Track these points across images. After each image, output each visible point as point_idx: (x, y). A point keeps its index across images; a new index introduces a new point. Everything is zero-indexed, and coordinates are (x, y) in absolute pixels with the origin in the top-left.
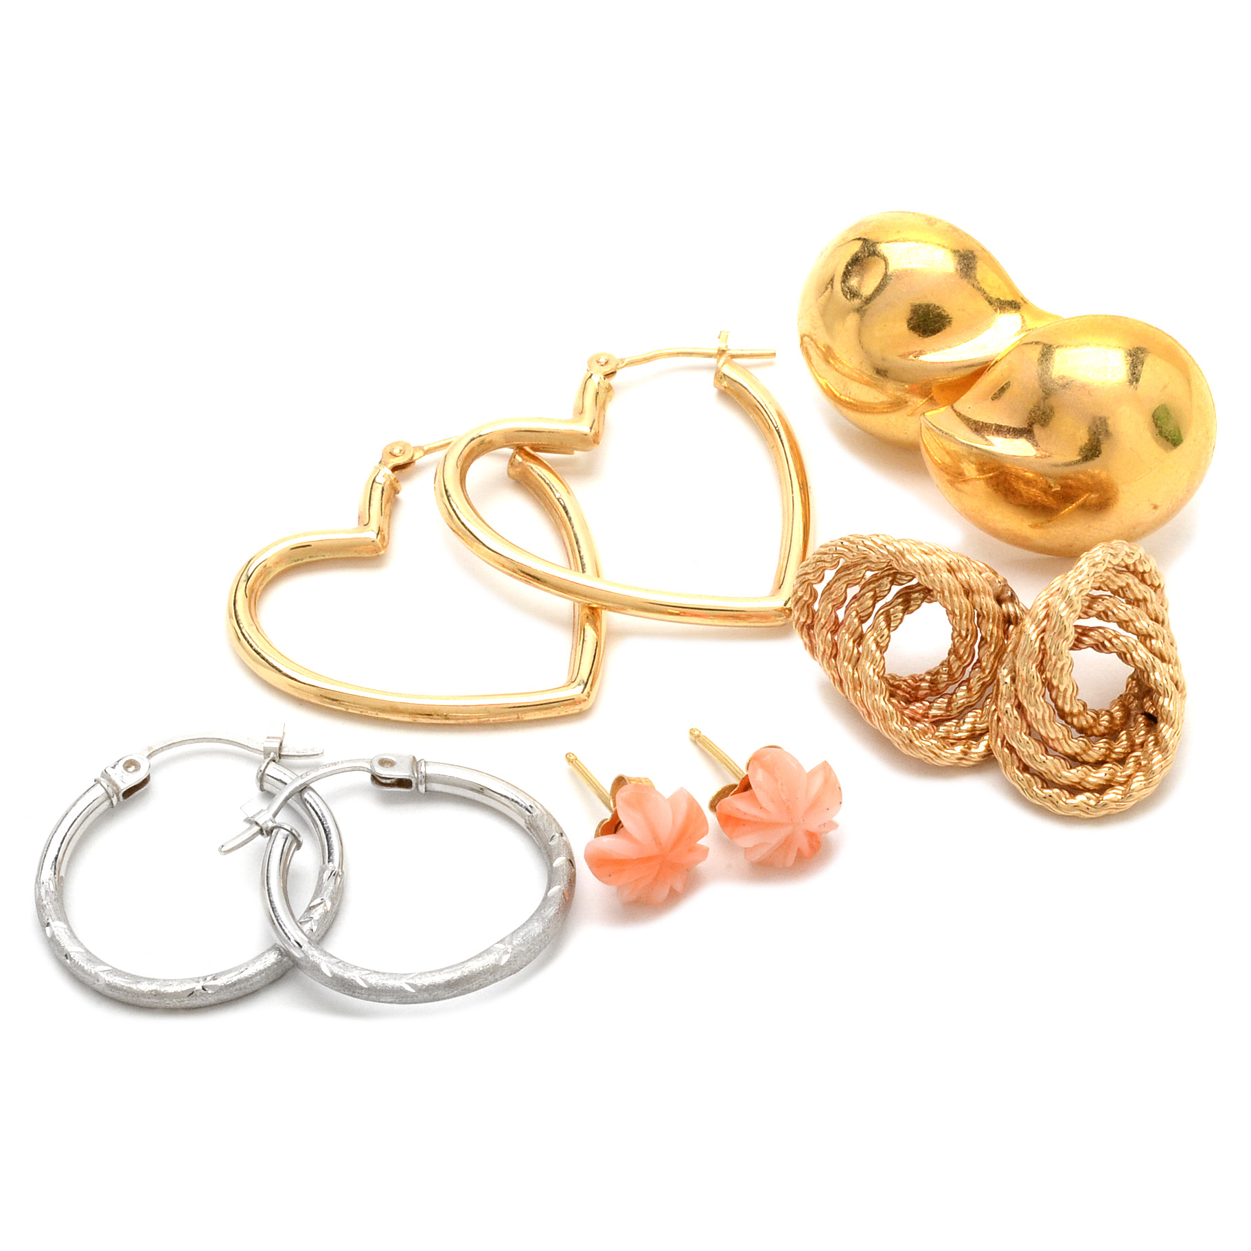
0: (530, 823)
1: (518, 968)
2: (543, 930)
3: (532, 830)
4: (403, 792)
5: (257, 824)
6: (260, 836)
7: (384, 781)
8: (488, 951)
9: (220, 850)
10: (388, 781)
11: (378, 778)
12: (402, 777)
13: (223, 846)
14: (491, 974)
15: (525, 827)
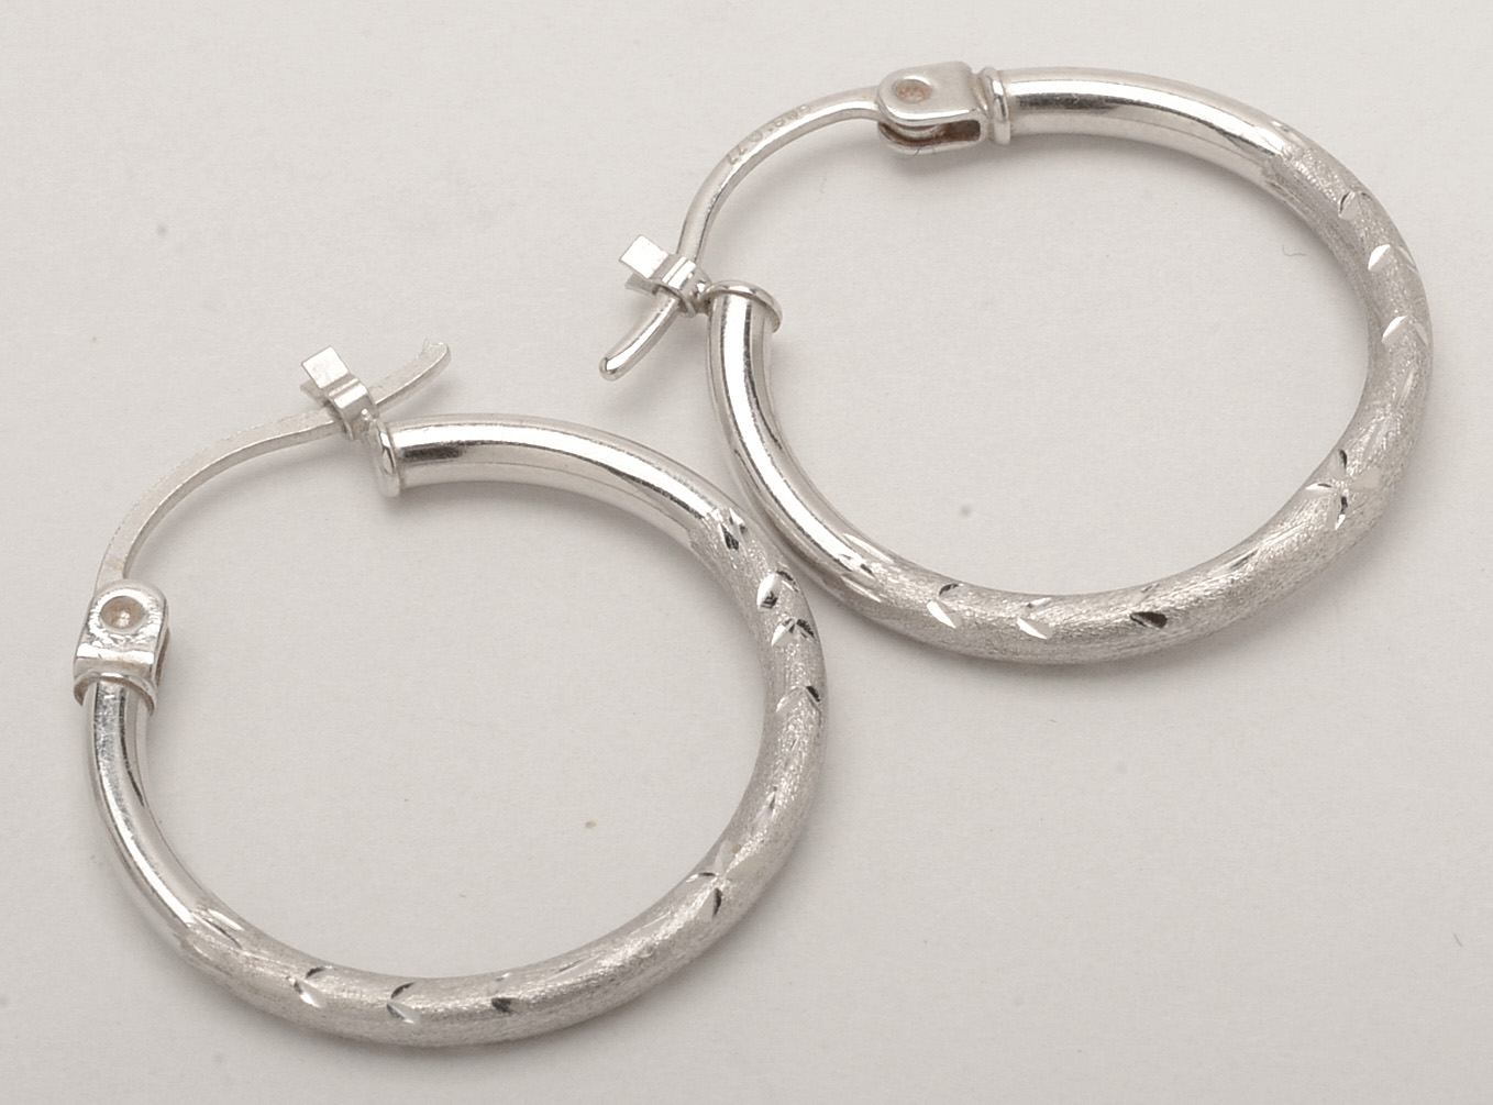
0: (1277, 175)
1: (1367, 528)
2: (1402, 429)
3: (1286, 190)
4: (962, 150)
5: (668, 290)
6: (681, 317)
7: (914, 134)
8: (1295, 502)
9: (604, 370)
10: (926, 133)
11: (901, 130)
12: (952, 121)
13: (607, 360)
14: (1317, 555)
15: (1263, 185)
